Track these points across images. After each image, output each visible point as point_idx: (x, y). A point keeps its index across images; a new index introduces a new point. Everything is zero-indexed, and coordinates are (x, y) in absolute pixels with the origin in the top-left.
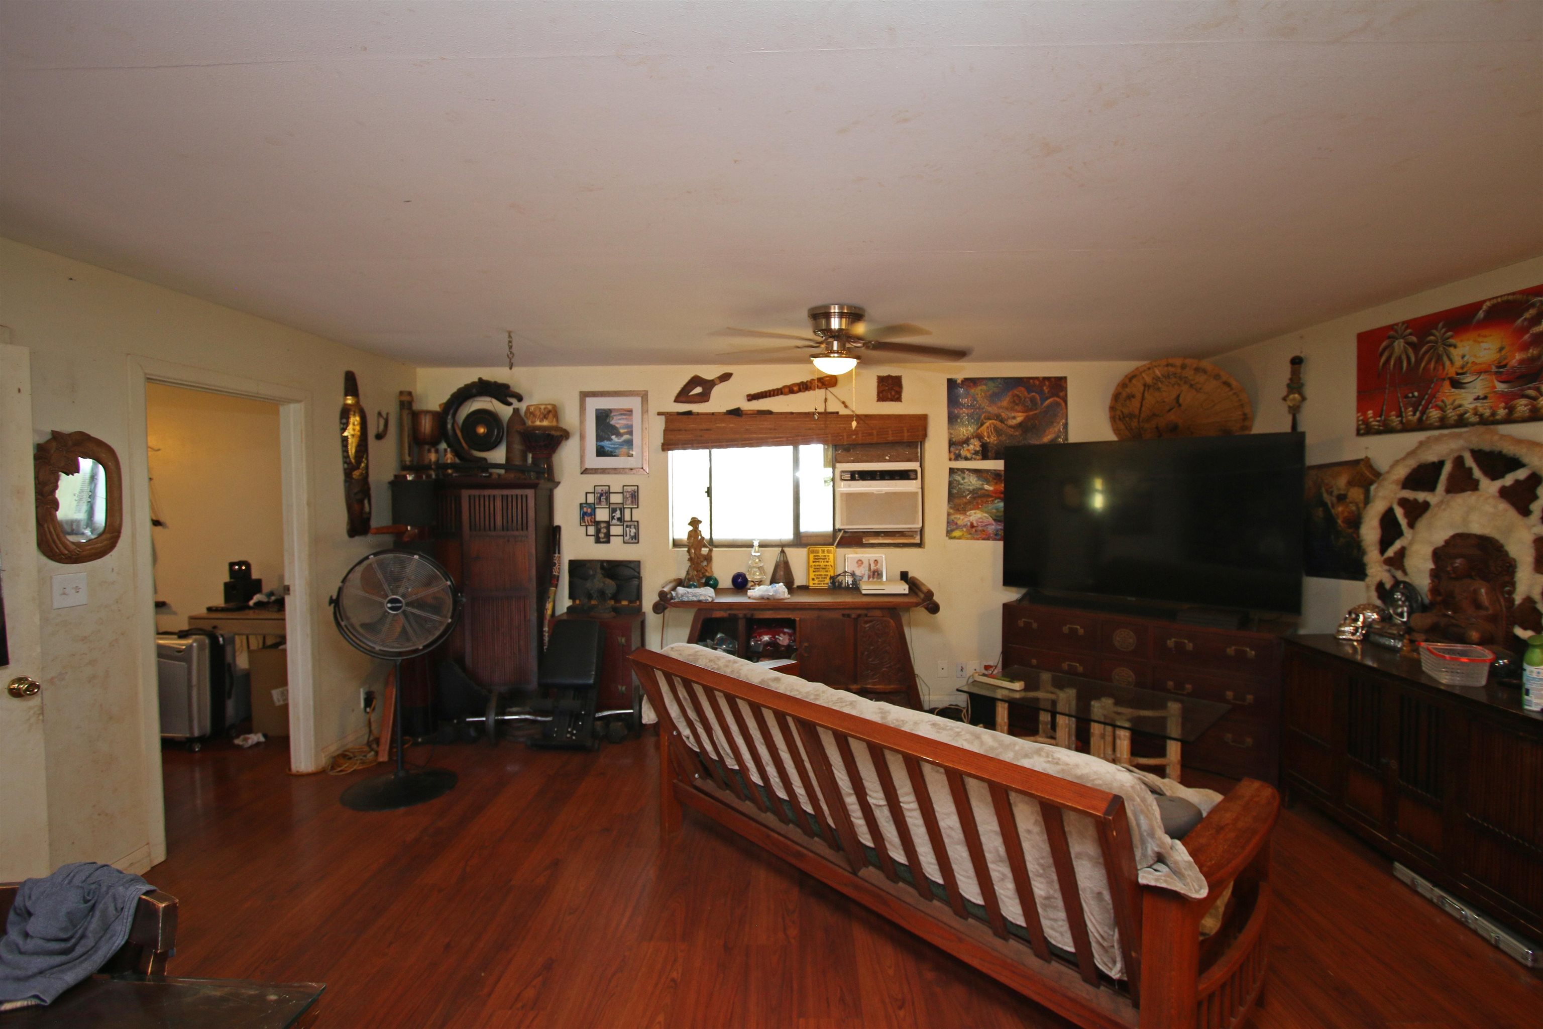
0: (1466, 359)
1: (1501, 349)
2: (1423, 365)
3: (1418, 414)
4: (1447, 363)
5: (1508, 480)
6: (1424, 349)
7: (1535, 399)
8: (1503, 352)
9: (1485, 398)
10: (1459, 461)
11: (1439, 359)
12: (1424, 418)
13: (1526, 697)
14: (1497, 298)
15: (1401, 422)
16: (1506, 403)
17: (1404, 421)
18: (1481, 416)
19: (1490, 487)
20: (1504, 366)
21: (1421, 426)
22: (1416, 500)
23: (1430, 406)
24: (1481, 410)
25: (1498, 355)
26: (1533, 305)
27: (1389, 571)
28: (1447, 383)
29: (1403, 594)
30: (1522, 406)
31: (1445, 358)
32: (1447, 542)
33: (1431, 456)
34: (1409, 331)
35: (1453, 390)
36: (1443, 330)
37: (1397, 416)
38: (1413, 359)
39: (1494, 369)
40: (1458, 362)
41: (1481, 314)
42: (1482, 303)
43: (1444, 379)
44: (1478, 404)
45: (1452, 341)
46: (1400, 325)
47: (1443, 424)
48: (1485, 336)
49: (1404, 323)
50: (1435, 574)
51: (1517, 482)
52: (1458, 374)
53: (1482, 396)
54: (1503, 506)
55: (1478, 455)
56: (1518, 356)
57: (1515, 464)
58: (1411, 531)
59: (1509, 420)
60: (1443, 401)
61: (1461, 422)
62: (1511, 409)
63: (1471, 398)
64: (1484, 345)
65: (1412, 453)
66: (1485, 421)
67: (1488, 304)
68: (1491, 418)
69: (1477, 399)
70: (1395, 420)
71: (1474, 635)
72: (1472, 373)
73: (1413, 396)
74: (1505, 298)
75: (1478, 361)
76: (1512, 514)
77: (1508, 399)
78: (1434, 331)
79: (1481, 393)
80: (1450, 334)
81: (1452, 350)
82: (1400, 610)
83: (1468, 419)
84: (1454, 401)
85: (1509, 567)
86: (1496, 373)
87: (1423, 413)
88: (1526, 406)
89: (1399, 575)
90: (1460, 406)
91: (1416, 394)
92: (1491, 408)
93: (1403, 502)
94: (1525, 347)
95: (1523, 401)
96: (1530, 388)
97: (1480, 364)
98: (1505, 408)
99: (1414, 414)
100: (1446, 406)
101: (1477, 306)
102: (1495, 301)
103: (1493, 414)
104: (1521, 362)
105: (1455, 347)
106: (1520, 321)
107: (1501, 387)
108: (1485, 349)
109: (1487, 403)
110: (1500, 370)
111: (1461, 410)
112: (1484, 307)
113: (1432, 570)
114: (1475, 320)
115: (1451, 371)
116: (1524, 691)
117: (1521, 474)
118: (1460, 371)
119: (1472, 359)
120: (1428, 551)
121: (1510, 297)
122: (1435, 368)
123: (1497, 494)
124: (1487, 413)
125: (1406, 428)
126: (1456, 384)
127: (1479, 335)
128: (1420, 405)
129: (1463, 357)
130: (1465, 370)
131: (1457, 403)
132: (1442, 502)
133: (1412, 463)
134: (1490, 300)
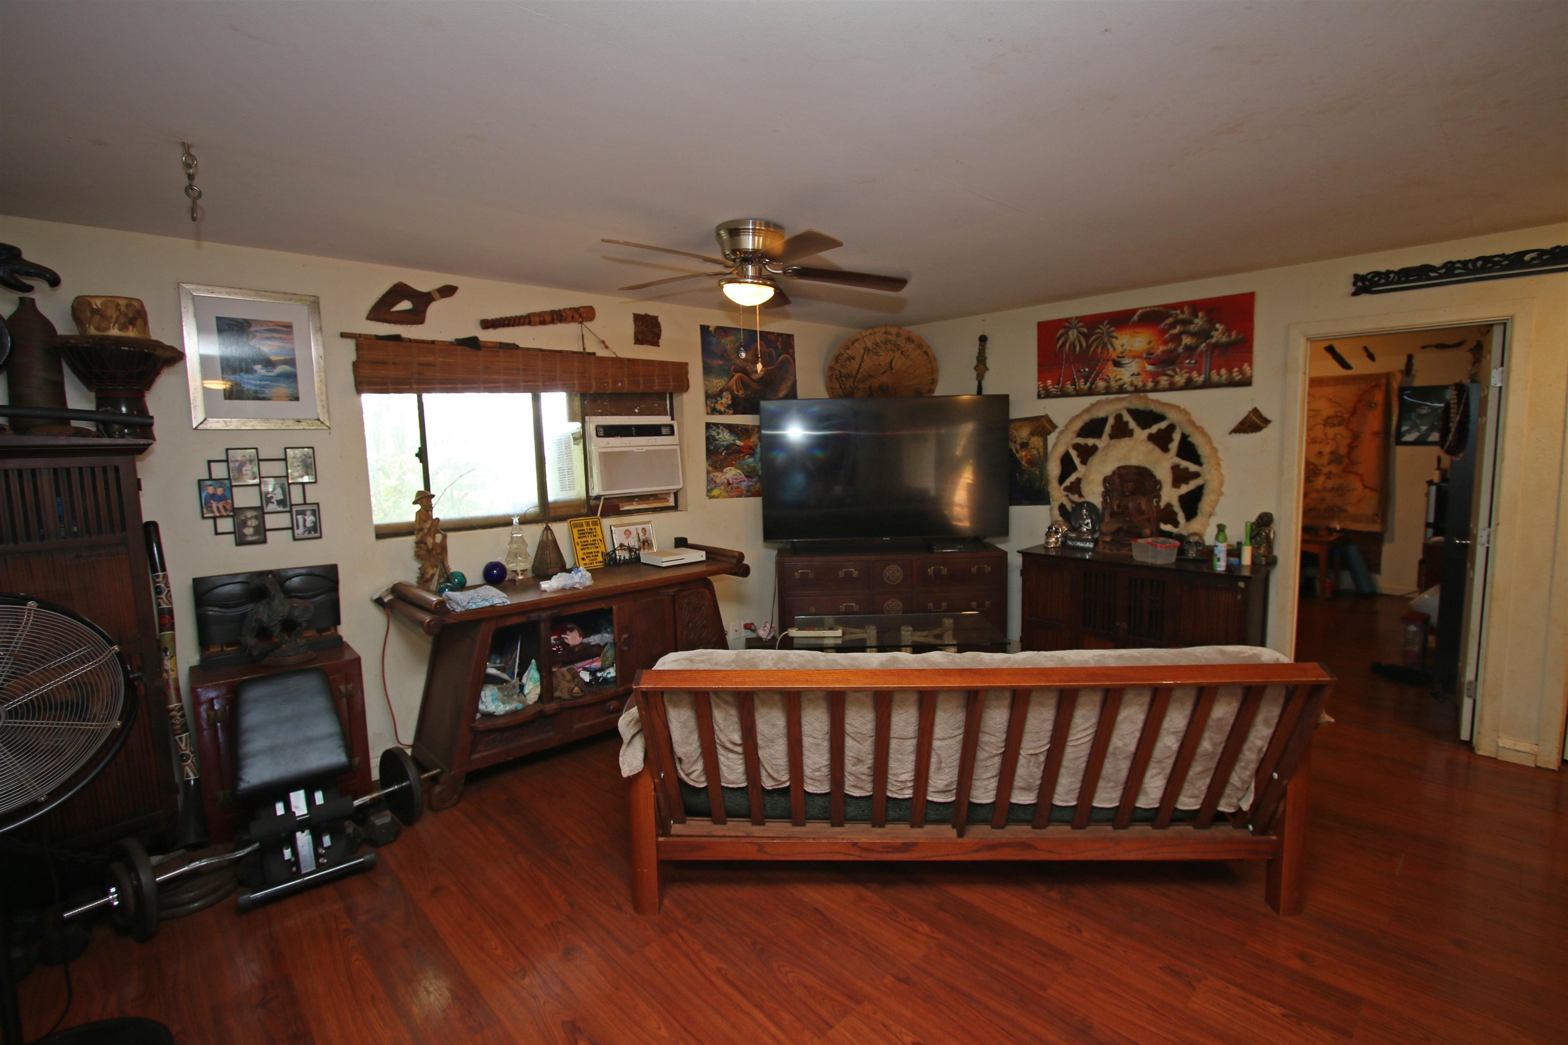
0: (1124, 347)
1: (1149, 343)
2: (1092, 349)
3: (1088, 384)
4: (1111, 349)
5: (1154, 429)
6: (1093, 338)
7: (1172, 376)
8: (1152, 345)
9: (1139, 374)
10: (1119, 417)
11: (1105, 346)
12: (1093, 387)
13: (1218, 563)
14: (1146, 308)
15: (1075, 389)
16: (1153, 379)
17: (1077, 388)
18: (1136, 387)
19: (1141, 434)
20: (1152, 354)
21: (1091, 392)
22: (1086, 445)
23: (1098, 379)
24: (1135, 383)
25: (1147, 347)
26: (1171, 316)
27: (1067, 496)
28: (1110, 364)
29: (1087, 511)
30: (1164, 381)
31: (1109, 346)
32: (1114, 473)
33: (1100, 413)
34: (1081, 324)
35: (1115, 368)
36: (1108, 326)
37: (1072, 385)
38: (1084, 345)
39: (1145, 355)
40: (1119, 349)
41: (1135, 318)
42: (1137, 310)
43: (1108, 360)
44: (1134, 378)
45: (1115, 334)
46: (1074, 319)
47: (1108, 391)
48: (1138, 333)
49: (1077, 318)
50: (1105, 495)
51: (1160, 430)
52: (1118, 357)
53: (1136, 373)
54: (1151, 446)
55: (1134, 413)
56: (1161, 348)
57: (1160, 418)
58: (1084, 467)
59: (1155, 389)
60: (1107, 375)
61: (1121, 390)
62: (1156, 383)
63: (1128, 374)
64: (1138, 339)
65: (1087, 410)
66: (1137, 390)
67: (1140, 311)
68: (1143, 389)
69: (1133, 375)
70: (1069, 387)
71: (1147, 531)
72: (1129, 357)
73: (1085, 371)
74: (1153, 309)
75: (1133, 349)
76: (1157, 451)
77: (1154, 376)
78: (1101, 326)
79: (1136, 372)
80: (1113, 329)
81: (1114, 340)
82: (1086, 522)
83: (1126, 388)
84: (1116, 375)
85: (1156, 485)
86: (1146, 358)
87: (1092, 383)
88: (1167, 381)
89: (1076, 498)
90: (1120, 379)
91: (1087, 370)
92: (1143, 381)
93: (1076, 447)
94: (1166, 343)
95: (1164, 378)
96: (1169, 370)
97: (1135, 352)
98: (1152, 382)
99: (1085, 384)
100: (1110, 379)
101: (1133, 312)
102: (1144, 310)
103: (1144, 385)
104: (1164, 352)
105: (1117, 338)
106: (1162, 325)
107: (1149, 368)
108: (1138, 342)
109: (1140, 378)
110: (1149, 356)
111: (1121, 382)
112: (1138, 313)
113: (1103, 492)
114: (1132, 320)
115: (1114, 355)
116: (1215, 559)
117: (1163, 425)
118: (1121, 355)
119: (1129, 348)
120: (1099, 478)
121: (1156, 309)
122: (1101, 352)
123: (1146, 439)
124: (1140, 384)
125: (1079, 393)
126: (1117, 364)
127: (1134, 332)
128: (1090, 377)
129: (1123, 346)
130: (1124, 355)
131: (1118, 377)
132: (1108, 445)
133: (1086, 418)
134: (1142, 308)
